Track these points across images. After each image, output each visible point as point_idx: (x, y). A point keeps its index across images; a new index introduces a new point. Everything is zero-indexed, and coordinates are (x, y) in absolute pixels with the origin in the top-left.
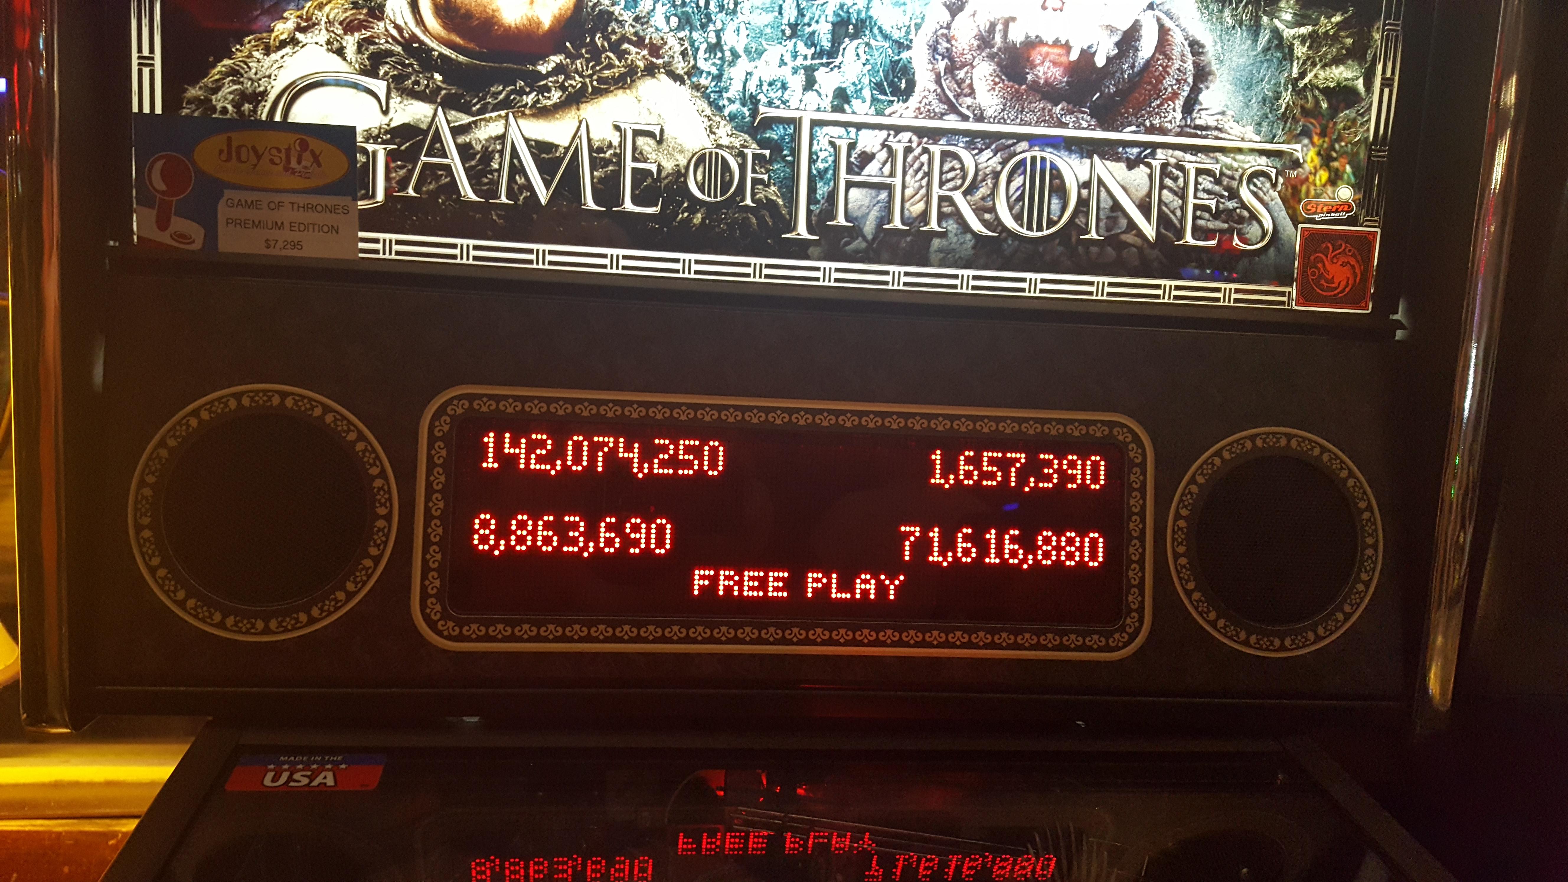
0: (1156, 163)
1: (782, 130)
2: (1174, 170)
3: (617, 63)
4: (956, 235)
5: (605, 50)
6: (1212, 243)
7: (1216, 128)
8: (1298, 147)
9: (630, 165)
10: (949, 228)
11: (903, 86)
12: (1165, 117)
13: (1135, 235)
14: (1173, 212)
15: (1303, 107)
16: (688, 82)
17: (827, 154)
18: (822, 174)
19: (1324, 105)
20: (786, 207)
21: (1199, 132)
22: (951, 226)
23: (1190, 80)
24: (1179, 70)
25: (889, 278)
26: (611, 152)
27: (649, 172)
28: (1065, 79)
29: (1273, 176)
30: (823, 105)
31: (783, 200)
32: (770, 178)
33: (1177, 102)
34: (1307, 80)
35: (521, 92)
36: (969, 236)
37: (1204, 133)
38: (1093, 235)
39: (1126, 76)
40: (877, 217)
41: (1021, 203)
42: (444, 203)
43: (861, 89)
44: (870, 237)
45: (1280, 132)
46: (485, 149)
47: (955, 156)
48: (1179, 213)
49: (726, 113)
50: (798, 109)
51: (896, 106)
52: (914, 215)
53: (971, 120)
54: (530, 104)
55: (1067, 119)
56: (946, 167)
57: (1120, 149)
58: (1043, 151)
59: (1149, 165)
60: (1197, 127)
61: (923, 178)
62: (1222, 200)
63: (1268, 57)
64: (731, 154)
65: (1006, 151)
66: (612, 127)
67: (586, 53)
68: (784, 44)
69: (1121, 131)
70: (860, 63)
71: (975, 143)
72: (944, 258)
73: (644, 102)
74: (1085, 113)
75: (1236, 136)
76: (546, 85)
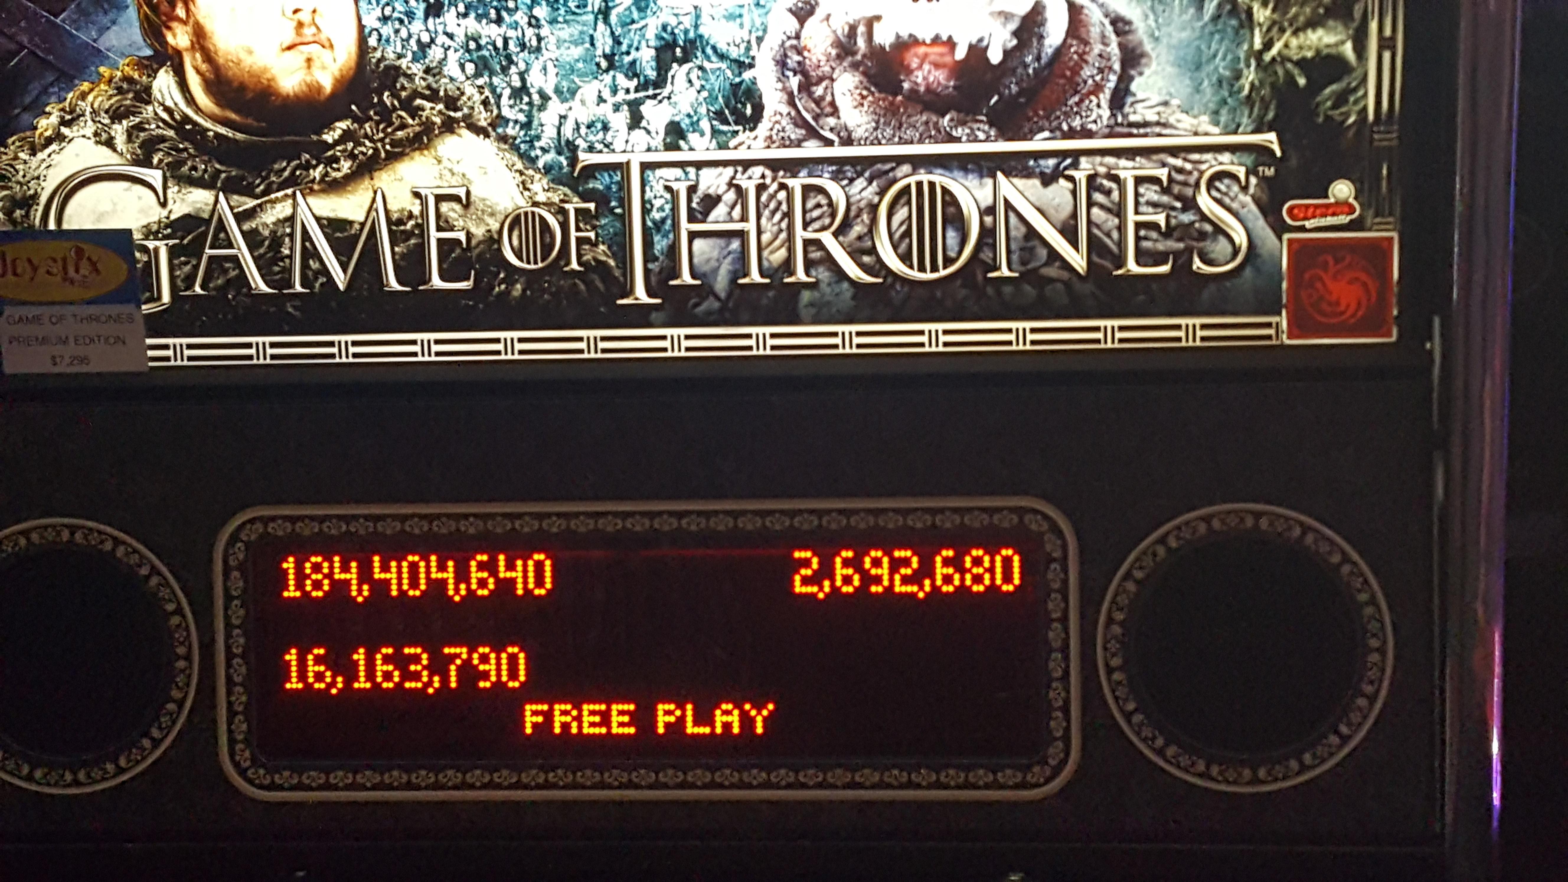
0: (1080, 175)
1: (607, 178)
2: (1105, 182)
3: (410, 121)
4: (829, 284)
5: (395, 109)
7: (1158, 124)
8: (1272, 136)
9: (434, 235)
10: (820, 277)
11: (749, 112)
12: (1087, 117)
13: (1060, 268)
14: (1108, 235)
15: (1273, 86)
16: (493, 134)
17: (663, 201)
18: (659, 225)
19: (1302, 81)
20: (620, 268)
21: (1135, 131)
22: (823, 274)
23: (1117, 67)
24: (1100, 56)
25: (752, 342)
26: (411, 223)
27: (457, 241)
28: (952, 83)
30: (653, 144)
31: (615, 260)
32: (597, 235)
33: (1101, 96)
34: (1274, 51)
35: (308, 166)
36: (845, 285)
37: (1140, 131)
38: (1004, 271)
39: (1031, 71)
40: (730, 272)
41: (907, 240)
42: (232, 299)
43: (698, 120)
44: (723, 295)
45: (1245, 120)
46: (273, 233)
47: (821, 190)
48: (1115, 235)
50: (624, 152)
51: (741, 137)
52: (775, 264)
53: (836, 144)
54: (318, 178)
55: (958, 132)
56: (810, 204)
57: (1032, 163)
58: (931, 173)
59: (1071, 179)
60: (1131, 125)
61: (782, 220)
62: (1174, 214)
63: (1219, 27)
64: (549, 211)
65: (884, 178)
66: (410, 195)
67: (375, 114)
68: (600, 78)
69: (1031, 139)
70: (693, 90)
71: (844, 172)
72: (818, 313)
73: (445, 163)
74: (981, 121)
75: (1186, 130)
76: (334, 155)
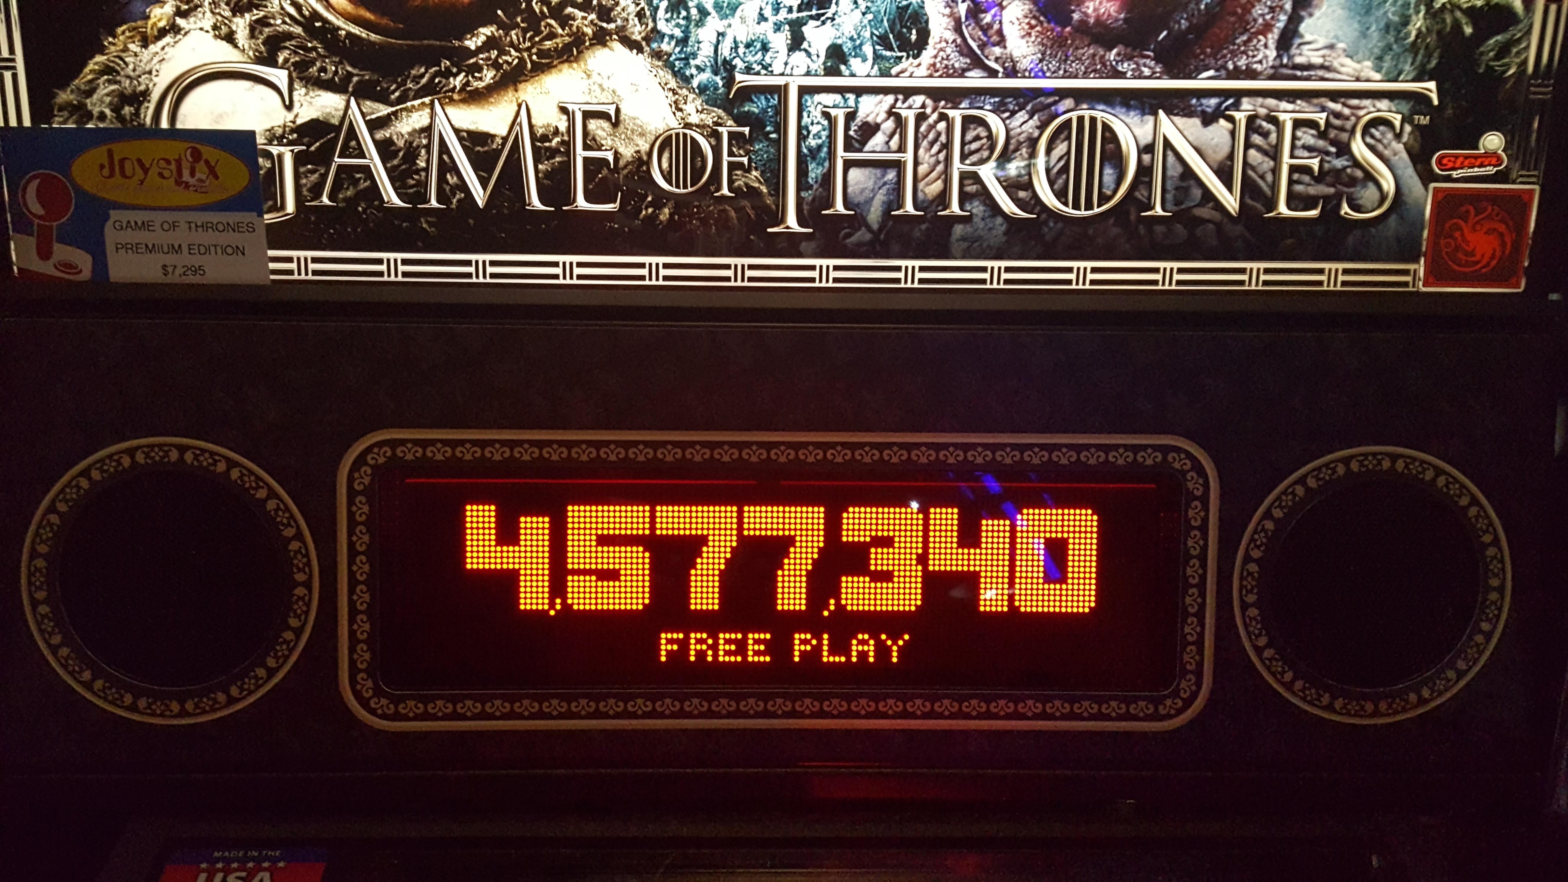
0: (1240, 117)
1: (764, 102)
2: (1264, 124)
3: (560, 31)
4: (983, 219)
5: (544, 17)
6: (1314, 213)
7: (1322, 67)
8: (1432, 85)
9: (581, 153)
10: (974, 211)
11: (914, 37)
12: (1254, 56)
13: (1213, 209)
14: (1262, 177)
15: (1439, 33)
16: (647, 49)
17: (819, 127)
18: (814, 153)
19: (1468, 30)
20: (771, 195)
21: (1299, 73)
22: (977, 208)
25: (901, 275)
26: (557, 139)
27: (605, 161)
28: (1122, 16)
29: (1397, 124)
30: (813, 67)
31: (767, 188)
32: (750, 160)
33: (1270, 36)
35: (448, 74)
36: (999, 220)
37: (1305, 73)
38: (1158, 211)
39: (1203, 7)
40: (884, 202)
41: (1064, 176)
42: (365, 210)
43: (861, 45)
44: (875, 227)
45: (1407, 67)
46: (409, 144)
47: (981, 122)
48: (1269, 177)
49: (695, 83)
50: (782, 74)
51: (904, 64)
52: (930, 197)
53: (1000, 75)
54: (458, 88)
55: (1124, 67)
56: (969, 136)
57: (1194, 101)
59: (1231, 119)
60: (1296, 67)
61: (940, 151)
62: (1328, 158)
64: (702, 134)
65: (1046, 112)
66: (557, 110)
67: (523, 20)
69: (1195, 78)
70: (857, 13)
71: (1005, 104)
72: (969, 247)
73: (595, 77)
74: (1148, 57)
75: (1348, 75)
76: (476, 63)
